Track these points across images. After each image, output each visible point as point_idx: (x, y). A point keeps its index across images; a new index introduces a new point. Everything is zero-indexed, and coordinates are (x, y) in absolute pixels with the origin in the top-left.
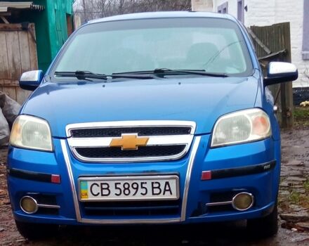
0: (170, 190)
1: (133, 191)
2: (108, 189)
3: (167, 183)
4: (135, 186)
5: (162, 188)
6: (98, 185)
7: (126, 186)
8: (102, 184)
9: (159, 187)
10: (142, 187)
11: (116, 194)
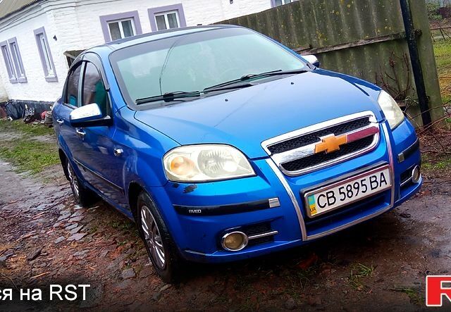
0: (385, 181)
1: (355, 191)
2: (333, 196)
3: (382, 174)
4: (356, 185)
5: (379, 180)
6: (324, 196)
7: (349, 188)
8: (327, 193)
9: (375, 181)
10: (362, 185)
11: (341, 200)
